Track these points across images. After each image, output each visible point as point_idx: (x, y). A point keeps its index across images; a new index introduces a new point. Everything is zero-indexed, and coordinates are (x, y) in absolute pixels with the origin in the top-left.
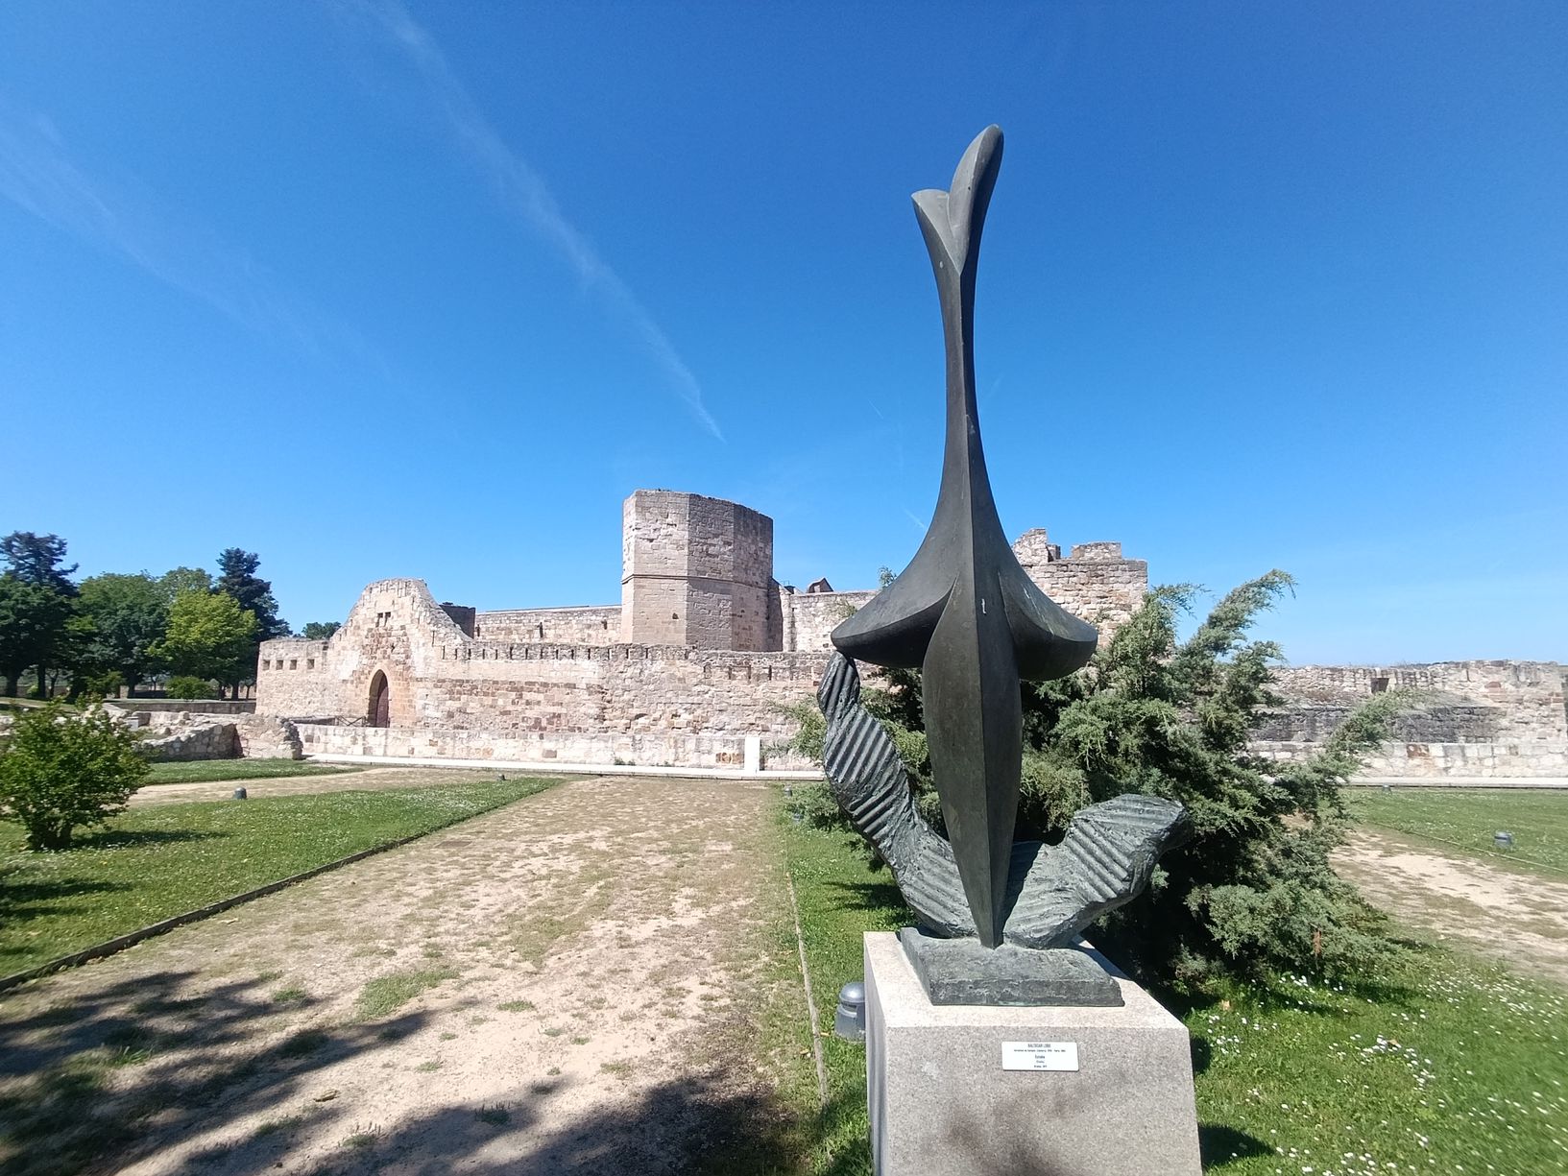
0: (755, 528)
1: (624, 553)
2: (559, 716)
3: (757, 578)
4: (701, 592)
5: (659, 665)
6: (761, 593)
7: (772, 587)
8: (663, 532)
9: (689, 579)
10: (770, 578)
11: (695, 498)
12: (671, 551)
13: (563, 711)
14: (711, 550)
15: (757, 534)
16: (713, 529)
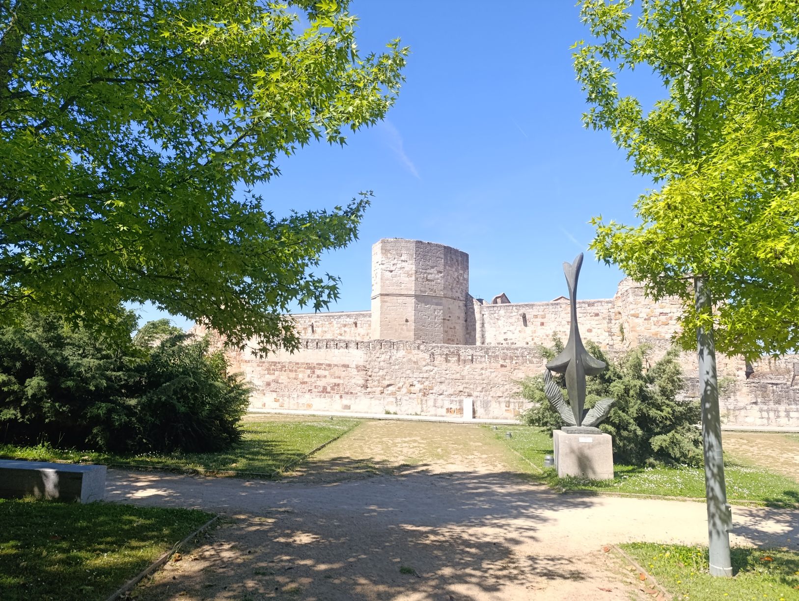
0: (457, 261)
1: (373, 279)
2: (339, 385)
3: (459, 295)
4: (423, 305)
5: (402, 353)
6: (461, 304)
7: (468, 300)
8: (399, 266)
9: (416, 296)
10: (467, 294)
11: (419, 243)
12: (404, 278)
13: (341, 382)
14: (430, 277)
15: (458, 264)
16: (430, 263)
